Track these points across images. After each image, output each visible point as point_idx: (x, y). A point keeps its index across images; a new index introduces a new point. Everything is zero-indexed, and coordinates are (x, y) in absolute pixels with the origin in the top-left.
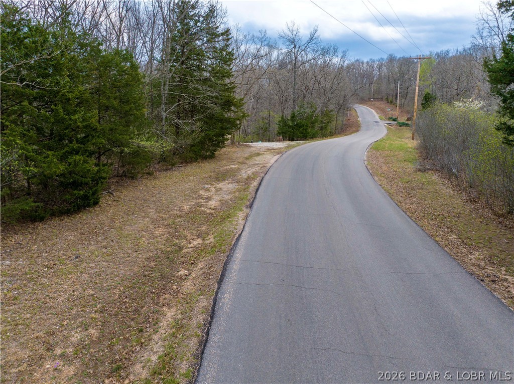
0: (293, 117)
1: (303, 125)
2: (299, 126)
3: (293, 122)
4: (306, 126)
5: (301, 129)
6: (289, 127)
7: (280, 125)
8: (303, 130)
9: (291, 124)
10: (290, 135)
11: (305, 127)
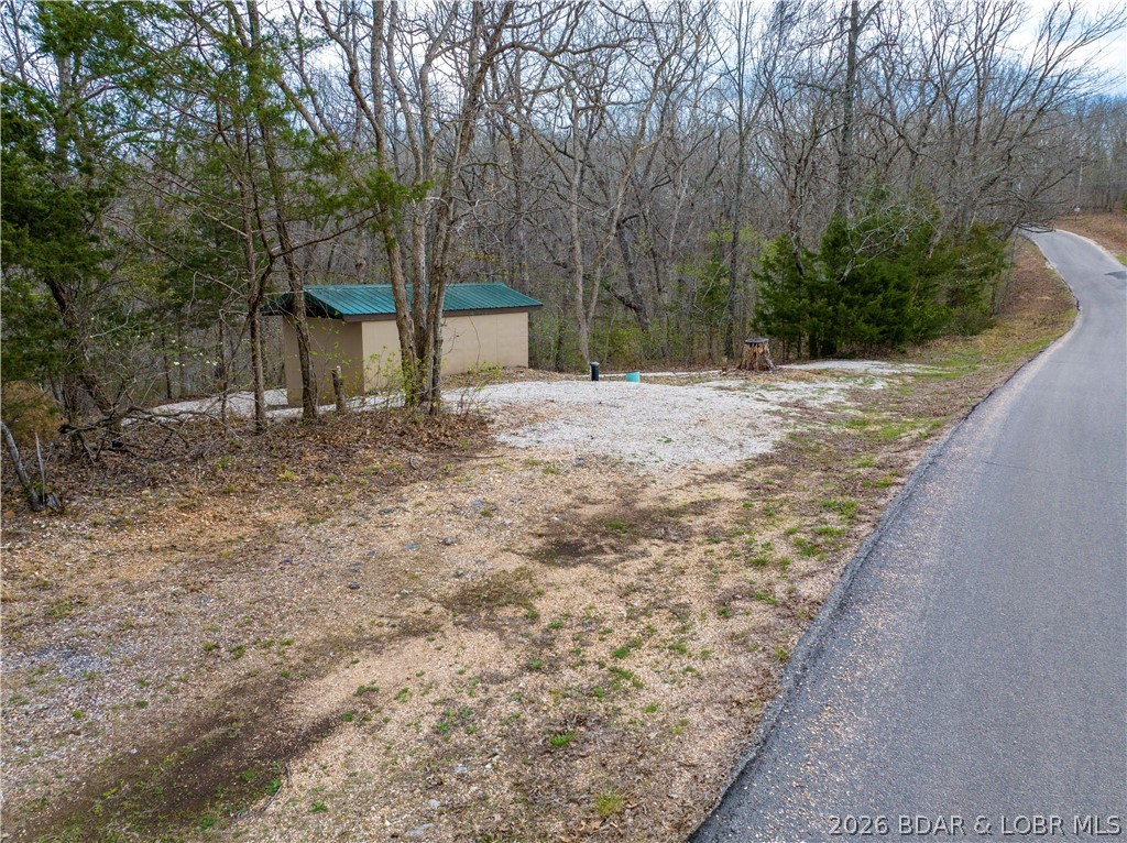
0: (837, 243)
1: (884, 282)
2: (860, 286)
3: (834, 265)
4: (898, 287)
5: (875, 303)
6: (815, 290)
7: (768, 278)
8: (883, 306)
9: (823, 278)
10: (815, 329)
11: (893, 293)
